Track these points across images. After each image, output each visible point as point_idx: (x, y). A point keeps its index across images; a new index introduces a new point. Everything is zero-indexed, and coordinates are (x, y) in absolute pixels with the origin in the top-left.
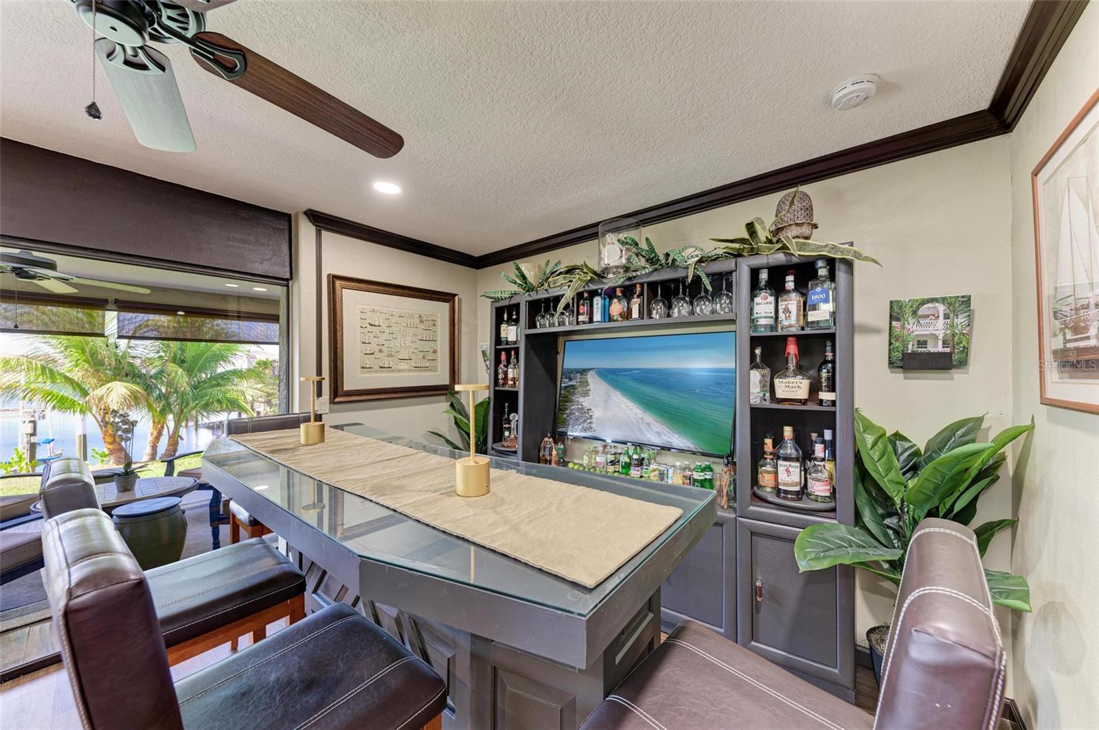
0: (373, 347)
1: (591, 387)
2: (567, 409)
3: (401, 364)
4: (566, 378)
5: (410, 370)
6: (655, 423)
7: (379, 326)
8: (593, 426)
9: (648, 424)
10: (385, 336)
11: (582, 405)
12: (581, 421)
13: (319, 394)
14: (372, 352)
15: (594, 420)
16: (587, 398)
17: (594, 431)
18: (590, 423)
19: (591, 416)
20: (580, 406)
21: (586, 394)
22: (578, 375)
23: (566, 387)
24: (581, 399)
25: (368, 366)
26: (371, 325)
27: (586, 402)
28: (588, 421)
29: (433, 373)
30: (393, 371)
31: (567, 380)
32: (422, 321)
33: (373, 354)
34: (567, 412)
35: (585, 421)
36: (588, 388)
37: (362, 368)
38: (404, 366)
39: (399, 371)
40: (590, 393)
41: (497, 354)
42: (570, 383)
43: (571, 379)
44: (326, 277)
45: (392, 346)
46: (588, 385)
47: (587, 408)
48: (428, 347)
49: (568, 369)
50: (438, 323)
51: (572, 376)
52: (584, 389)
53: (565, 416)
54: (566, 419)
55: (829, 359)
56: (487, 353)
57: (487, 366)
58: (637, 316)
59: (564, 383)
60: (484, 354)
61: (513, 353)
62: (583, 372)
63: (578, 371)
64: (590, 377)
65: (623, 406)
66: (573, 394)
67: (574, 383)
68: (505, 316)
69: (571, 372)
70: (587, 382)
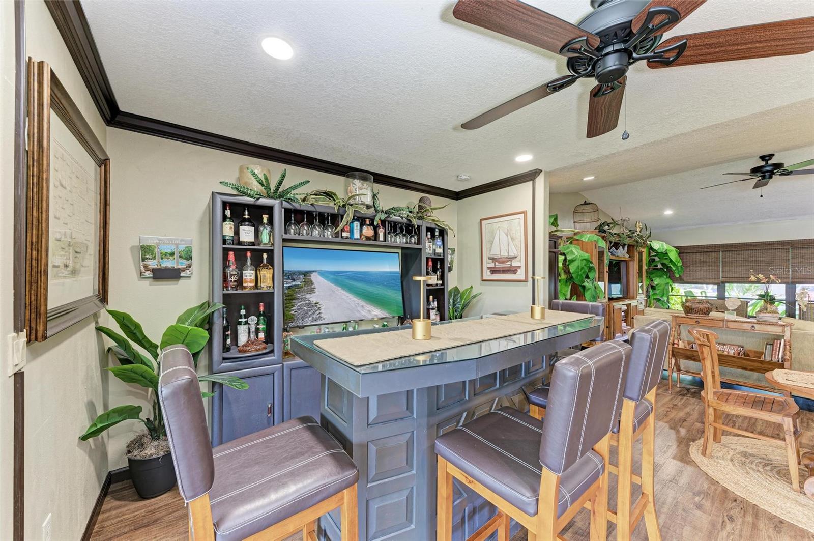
1: (316, 285)
2: (294, 306)
4: (289, 278)
6: (367, 305)
7: (65, 188)
8: (322, 315)
9: (362, 306)
10: (68, 208)
11: (309, 301)
12: (310, 313)
15: (322, 311)
16: (313, 295)
17: (324, 319)
18: (320, 313)
19: (319, 308)
20: (307, 302)
21: (312, 291)
22: (301, 276)
23: (289, 287)
24: (308, 296)
26: (61, 184)
27: (313, 298)
28: (317, 312)
31: (290, 281)
34: (294, 308)
35: (314, 313)
36: (313, 286)
40: (316, 290)
41: (225, 253)
42: (294, 283)
43: (294, 280)
46: (313, 284)
47: (315, 302)
49: (289, 271)
51: (295, 277)
52: (309, 287)
53: (292, 312)
54: (294, 315)
55: (439, 268)
56: (156, 250)
57: (146, 267)
58: (383, 240)
59: (287, 284)
60: (146, 251)
61: (249, 254)
62: (306, 274)
63: (300, 273)
64: (315, 277)
65: (344, 297)
66: (299, 292)
67: (298, 283)
68: (228, 213)
69: (293, 274)
70: (311, 281)
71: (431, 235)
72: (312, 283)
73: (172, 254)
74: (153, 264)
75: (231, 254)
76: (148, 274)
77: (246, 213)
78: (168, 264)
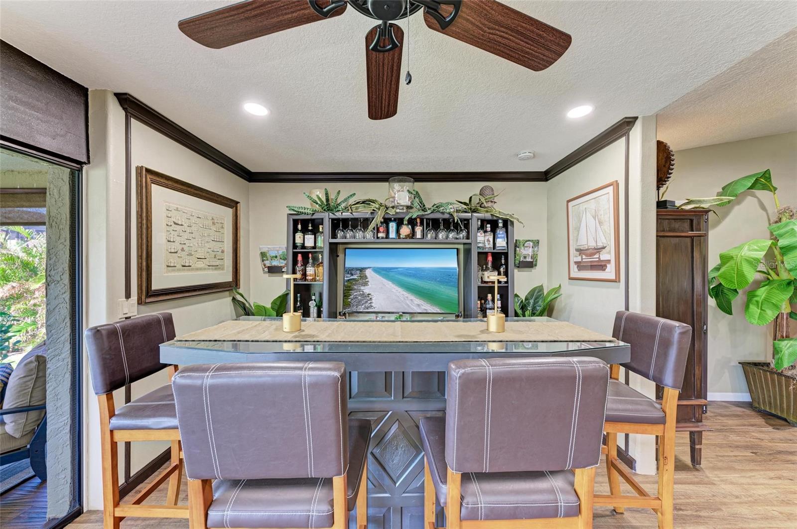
0: (176, 246)
1: (369, 279)
2: (351, 295)
3: (199, 262)
4: (348, 273)
5: (205, 269)
6: (416, 299)
7: (182, 225)
8: (373, 305)
9: (411, 300)
10: (186, 236)
11: (363, 292)
12: (363, 302)
13: (128, 296)
14: (175, 251)
15: (373, 301)
16: (366, 287)
17: (374, 308)
18: (371, 303)
19: (371, 298)
20: (361, 293)
21: (366, 284)
22: (358, 272)
23: (348, 280)
24: (362, 288)
25: (172, 265)
26: (175, 223)
27: (366, 290)
28: (369, 302)
29: (221, 272)
30: (193, 270)
31: (349, 275)
32: (214, 223)
33: (176, 252)
34: (351, 297)
35: (366, 302)
36: (367, 280)
37: (168, 266)
38: (200, 264)
39: (197, 269)
40: (369, 284)
41: (295, 255)
42: (352, 277)
43: (352, 275)
44: (135, 168)
45: (192, 245)
47: (367, 293)
48: (217, 246)
49: (349, 268)
50: (225, 226)
51: (353, 272)
52: (364, 281)
53: (349, 300)
54: (350, 302)
55: (503, 263)
56: (268, 255)
57: (265, 265)
58: (420, 237)
59: (347, 277)
60: (263, 255)
61: (310, 255)
62: (362, 270)
63: (357, 269)
64: (368, 273)
65: (393, 290)
66: (355, 285)
67: (355, 277)
68: (299, 227)
69: (352, 270)
70: (366, 276)
71: (491, 227)
72: (366, 277)
73: (276, 257)
74: (268, 263)
75: (300, 255)
76: (266, 270)
77: (310, 225)
78: (275, 263)
